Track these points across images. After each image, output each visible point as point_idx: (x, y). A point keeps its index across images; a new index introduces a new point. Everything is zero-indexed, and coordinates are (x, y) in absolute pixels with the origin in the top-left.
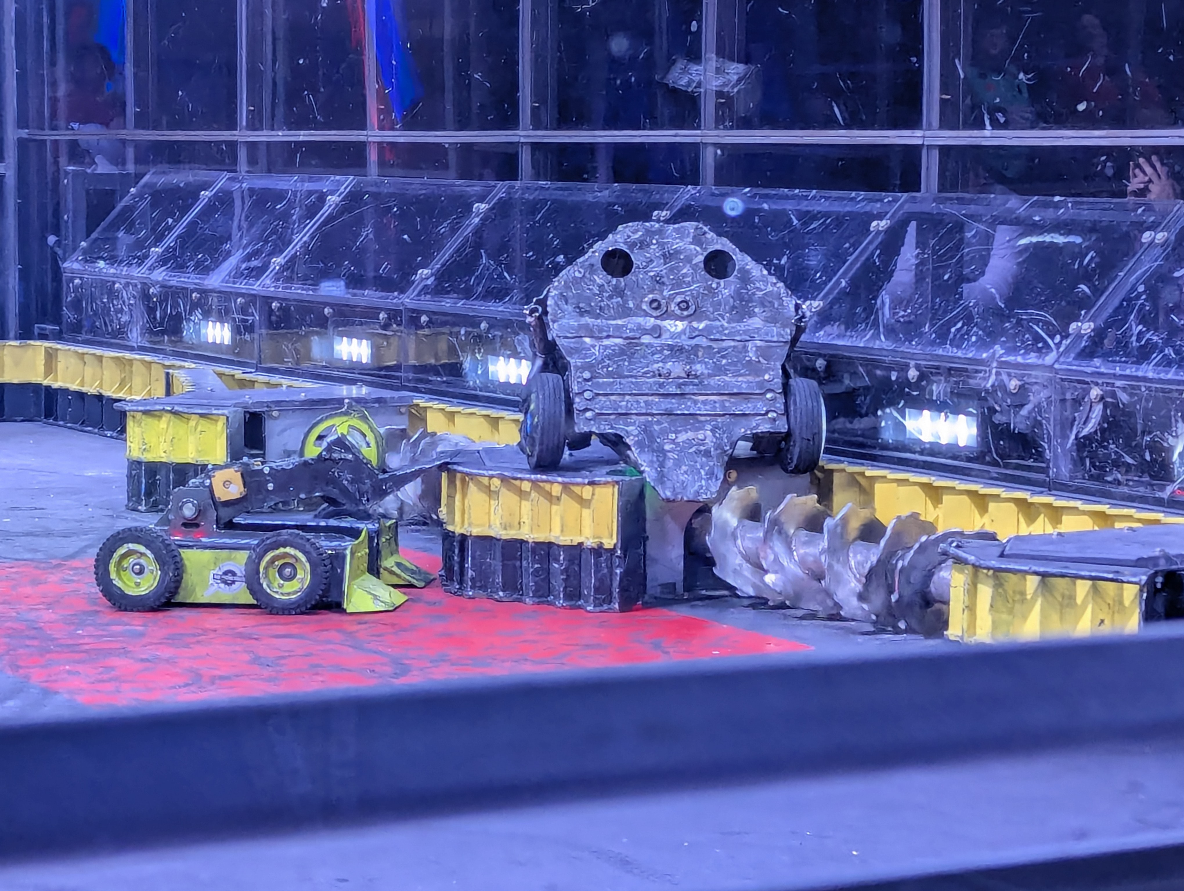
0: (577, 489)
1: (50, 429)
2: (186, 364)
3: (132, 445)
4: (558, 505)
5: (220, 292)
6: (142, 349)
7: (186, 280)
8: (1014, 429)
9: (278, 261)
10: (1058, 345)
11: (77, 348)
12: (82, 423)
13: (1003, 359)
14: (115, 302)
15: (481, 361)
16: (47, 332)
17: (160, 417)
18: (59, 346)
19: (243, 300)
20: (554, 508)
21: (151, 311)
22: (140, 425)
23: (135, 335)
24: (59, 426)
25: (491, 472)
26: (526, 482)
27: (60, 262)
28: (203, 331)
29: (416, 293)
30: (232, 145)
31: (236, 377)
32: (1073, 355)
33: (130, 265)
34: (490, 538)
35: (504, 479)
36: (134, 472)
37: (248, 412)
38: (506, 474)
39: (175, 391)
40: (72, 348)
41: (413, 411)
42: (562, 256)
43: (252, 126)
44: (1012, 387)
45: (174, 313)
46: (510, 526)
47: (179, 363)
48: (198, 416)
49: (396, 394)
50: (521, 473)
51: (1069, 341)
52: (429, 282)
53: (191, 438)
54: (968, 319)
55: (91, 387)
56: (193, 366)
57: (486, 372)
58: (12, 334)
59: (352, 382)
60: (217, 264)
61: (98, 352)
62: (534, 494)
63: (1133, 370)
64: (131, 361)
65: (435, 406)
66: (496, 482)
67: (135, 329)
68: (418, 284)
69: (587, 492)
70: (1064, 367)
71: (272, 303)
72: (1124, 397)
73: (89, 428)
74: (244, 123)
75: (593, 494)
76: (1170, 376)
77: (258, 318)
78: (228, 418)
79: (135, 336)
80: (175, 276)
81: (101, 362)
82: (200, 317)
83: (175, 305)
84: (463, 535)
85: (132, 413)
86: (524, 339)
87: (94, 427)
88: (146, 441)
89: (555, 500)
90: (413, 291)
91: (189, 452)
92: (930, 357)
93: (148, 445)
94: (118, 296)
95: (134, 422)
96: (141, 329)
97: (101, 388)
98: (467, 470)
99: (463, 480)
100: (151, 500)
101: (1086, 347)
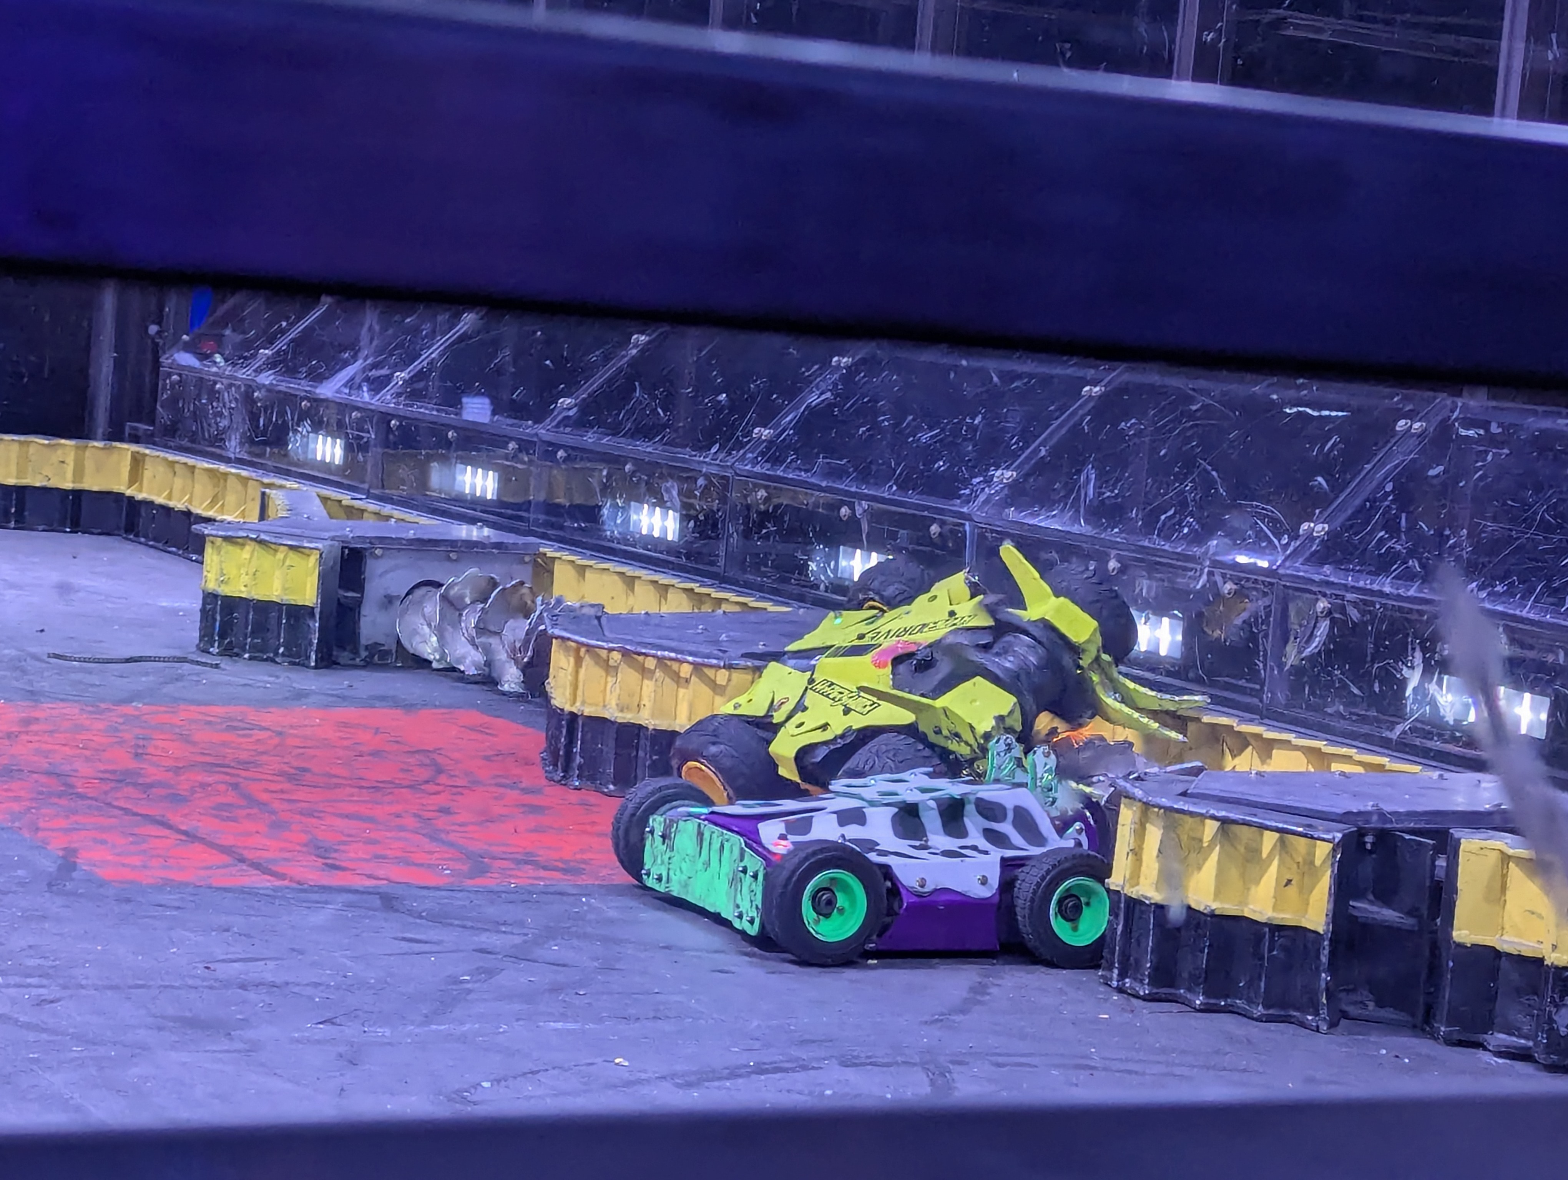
0: (710, 672)
1: (129, 546)
2: (288, 484)
3: (209, 575)
4: (687, 688)
5: (333, 403)
6: (240, 462)
7: (296, 386)
8: (1225, 641)
9: (402, 375)
10: (1286, 547)
11: (167, 455)
12: (166, 543)
13: (1218, 558)
14: (215, 404)
15: (622, 508)
16: (140, 433)
17: (243, 545)
18: (147, 451)
19: (359, 415)
20: (682, 691)
21: (254, 418)
22: (219, 553)
23: (233, 443)
24: (140, 543)
25: (611, 645)
26: (650, 658)
27: (160, 355)
28: (311, 446)
29: (554, 424)
31: (344, 503)
32: (1301, 560)
34: (604, 720)
35: (625, 653)
36: (209, 607)
37: (346, 547)
38: (628, 647)
39: (270, 514)
40: (162, 454)
41: (539, 561)
42: (724, 395)
44: (1226, 592)
45: (280, 422)
46: (627, 708)
47: (280, 482)
48: (286, 548)
49: (521, 540)
50: (645, 647)
51: (1298, 543)
52: (571, 413)
53: (278, 573)
54: (1183, 506)
55: (179, 501)
56: (296, 486)
57: (627, 521)
58: (100, 431)
59: (472, 521)
60: (331, 372)
61: (191, 461)
62: (658, 673)
63: (1368, 582)
64: (226, 475)
65: (564, 557)
66: (616, 656)
67: (233, 437)
68: (559, 414)
69: (722, 677)
70: (1288, 572)
71: (390, 421)
72: (1354, 614)
73: (174, 549)
75: (729, 680)
76: (1411, 593)
77: (373, 436)
78: (321, 552)
79: (233, 446)
80: (284, 381)
81: (193, 473)
82: (310, 429)
83: (282, 414)
84: (572, 714)
85: (211, 538)
86: (673, 487)
87: (179, 549)
88: (225, 572)
89: (682, 681)
90: (552, 421)
91: (274, 588)
92: (1133, 548)
93: (226, 577)
94: (218, 398)
95: (213, 548)
96: (241, 438)
97: (190, 503)
98: (583, 640)
99: (578, 651)
100: (226, 642)
101: (1316, 552)
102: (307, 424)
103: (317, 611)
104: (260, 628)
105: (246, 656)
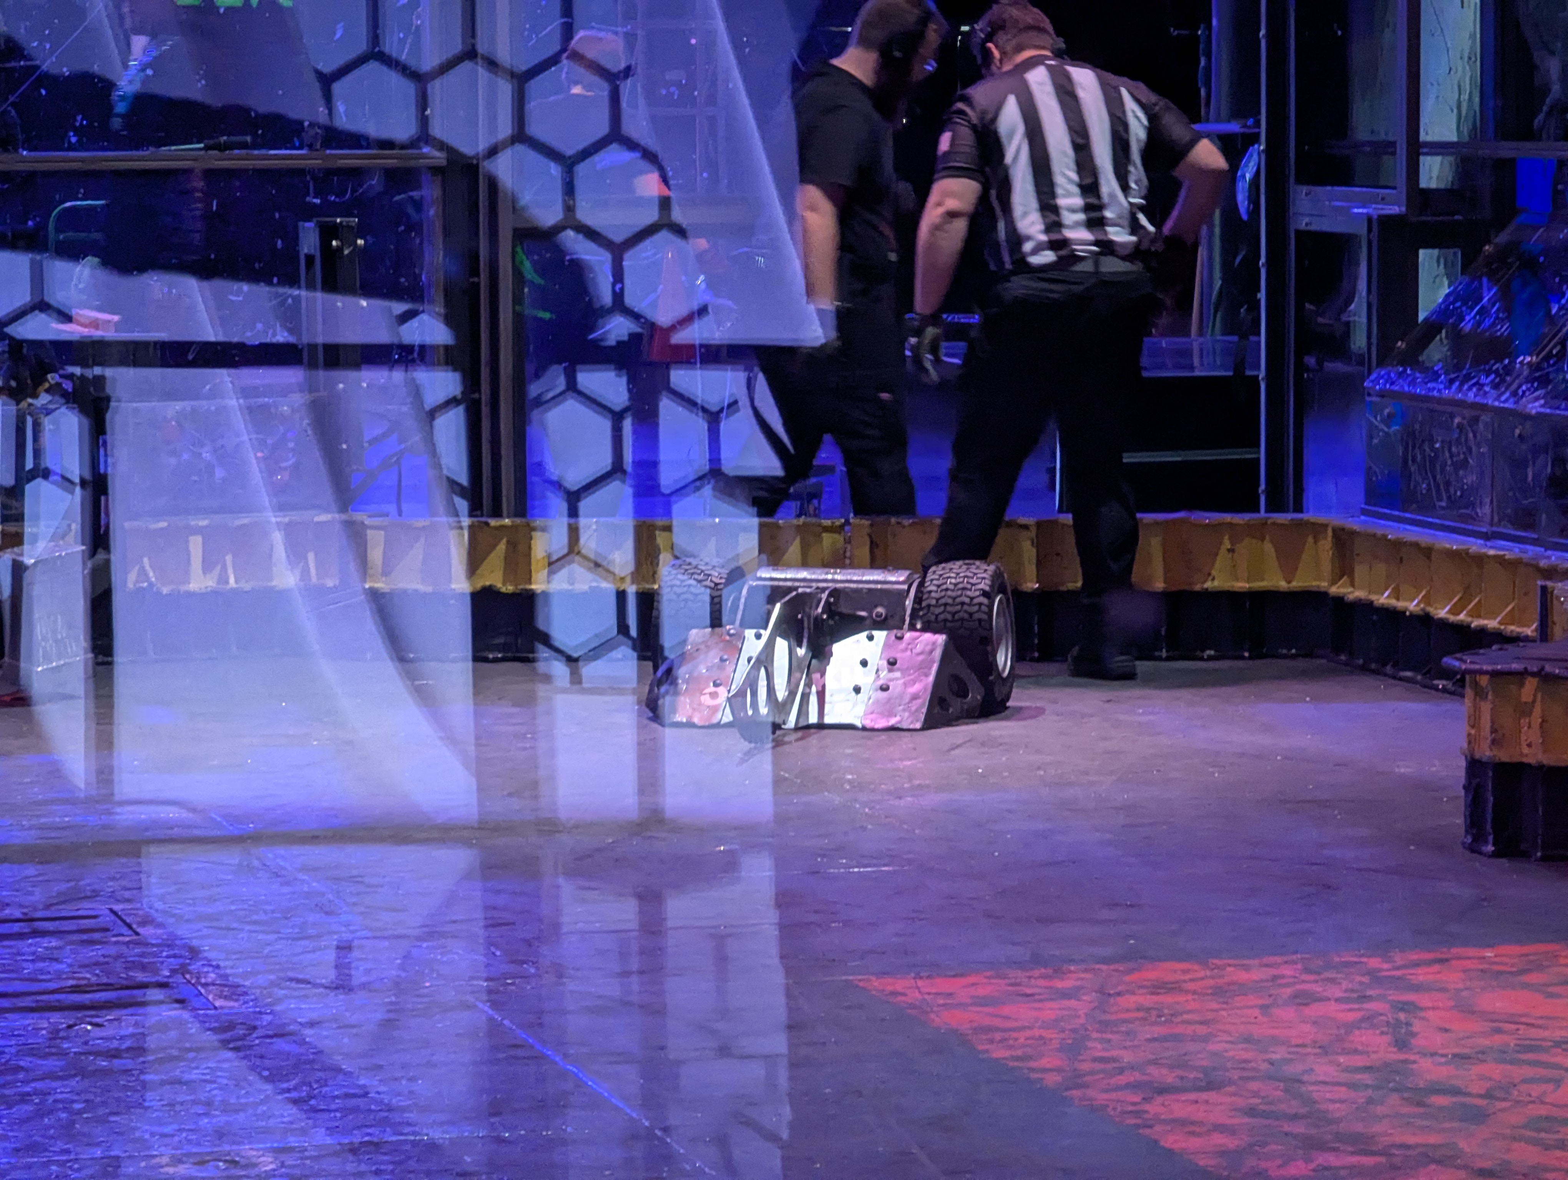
3: (1473, 732)
12: (1396, 665)
14: (1454, 449)
21: (1517, 467)
33: (1479, 385)
36: (1476, 780)
39: (1555, 619)
55: (1412, 600)
64: (1480, 560)
67: (1487, 501)
73: (1408, 674)
79: (1488, 514)
81: (1429, 558)
87: (1415, 672)
88: (1496, 726)
93: (1501, 733)
94: (1458, 439)
95: (1476, 690)
96: (1499, 501)
97: (1428, 603)
100: (1504, 835)
105: (1538, 855)
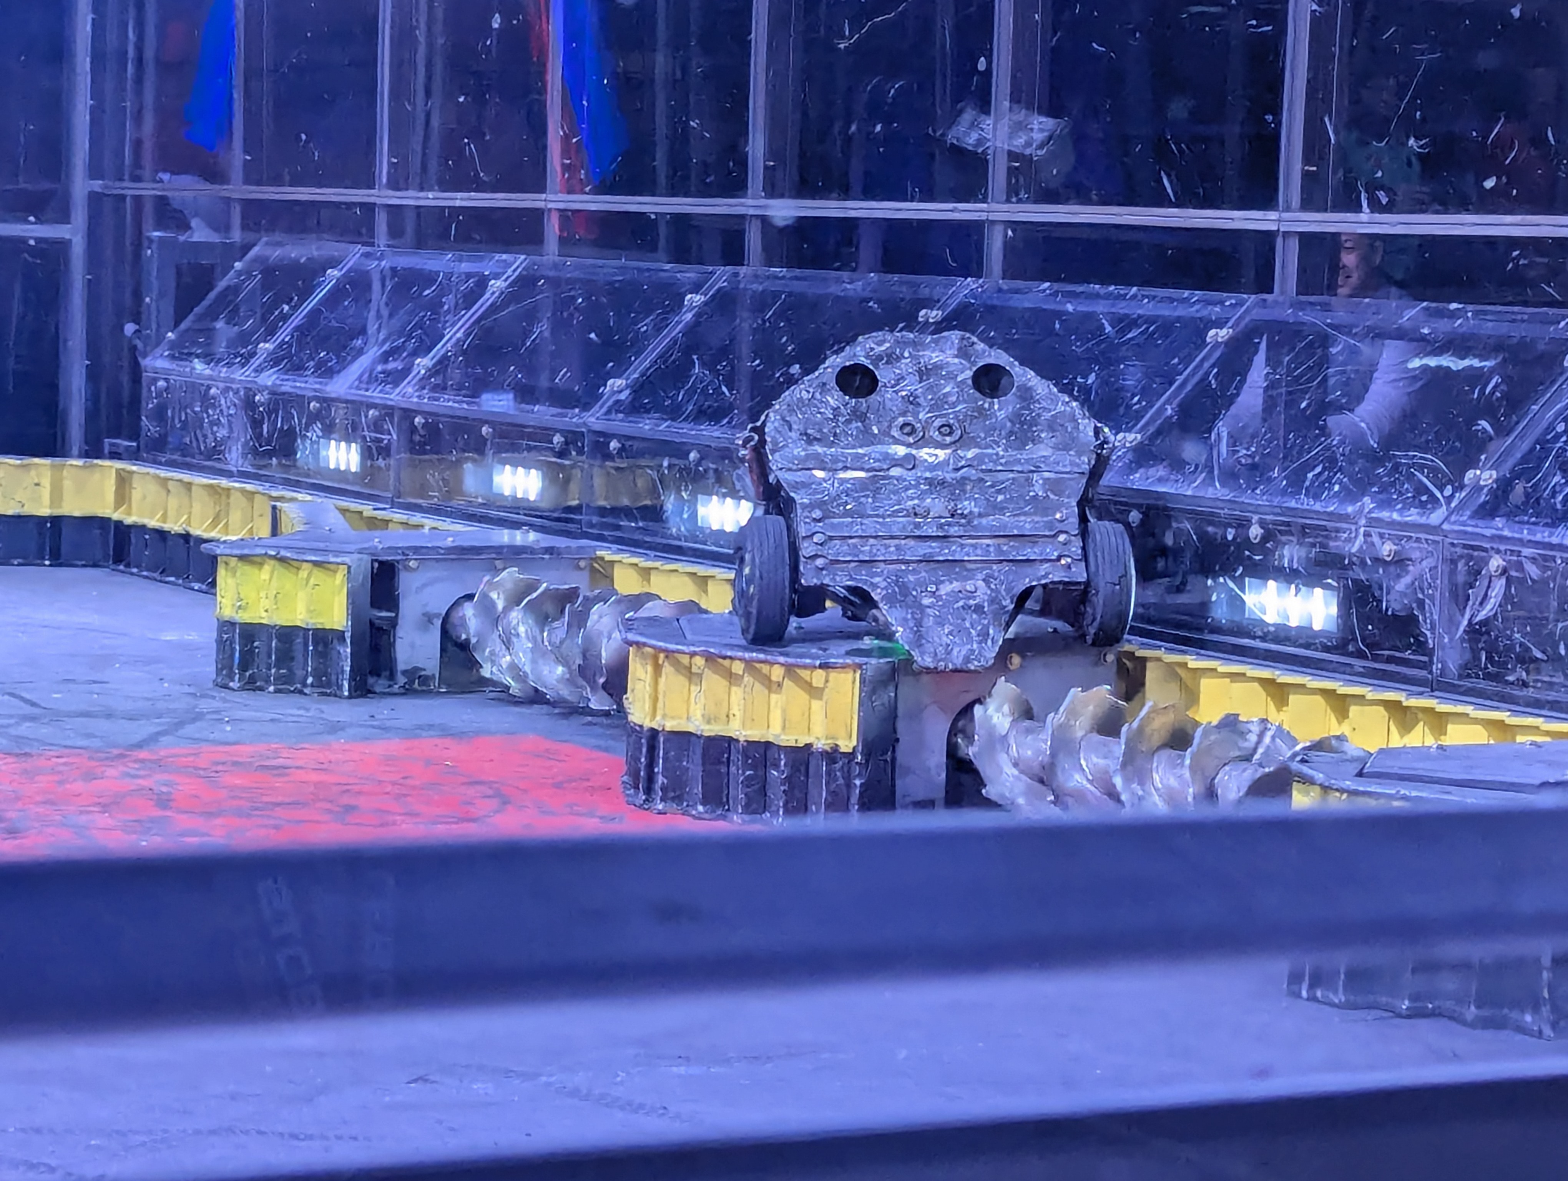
0: (805, 674)
1: (120, 577)
2: (300, 496)
3: (224, 600)
4: (780, 693)
5: (347, 402)
6: (244, 475)
7: (303, 385)
8: (1387, 610)
9: (423, 363)
10: (1449, 499)
11: (158, 472)
12: (163, 572)
13: (1373, 515)
14: (211, 412)
15: (688, 501)
16: (121, 450)
17: (261, 564)
18: (134, 468)
19: (377, 413)
20: (774, 697)
21: (256, 424)
22: (234, 574)
23: (234, 455)
24: (132, 574)
25: (692, 649)
26: (738, 662)
27: (140, 359)
28: (323, 453)
29: (604, 409)
30: (369, 208)
31: (365, 514)
32: (1468, 513)
33: (229, 365)
34: (689, 734)
35: (710, 658)
37: (377, 560)
38: (712, 650)
39: (283, 530)
40: (152, 471)
41: (596, 565)
42: (797, 366)
43: (394, 184)
44: (1386, 553)
45: (286, 428)
46: (715, 719)
47: (289, 494)
48: (309, 565)
49: (574, 543)
50: (732, 649)
51: (1464, 494)
52: (623, 396)
53: (302, 595)
54: (1331, 463)
55: (176, 523)
56: (309, 498)
57: (694, 515)
58: (75, 451)
59: (516, 525)
60: (343, 364)
61: (186, 477)
62: (747, 679)
63: (1546, 534)
65: (624, 560)
66: (699, 661)
67: (234, 448)
68: (608, 399)
69: (818, 677)
70: (1456, 528)
71: (414, 418)
72: (1533, 571)
74: (384, 180)
75: (827, 681)
77: (395, 437)
78: (349, 567)
79: (235, 457)
80: (287, 380)
82: (320, 434)
83: (288, 417)
84: (652, 730)
85: (224, 558)
86: (745, 474)
87: (178, 577)
88: (242, 596)
89: (775, 687)
90: (601, 407)
91: (298, 612)
92: (1278, 510)
93: (245, 601)
94: (213, 404)
95: (226, 570)
96: (243, 449)
97: (189, 524)
98: (661, 644)
99: (656, 658)
100: (247, 674)
101: (1486, 503)
102: (318, 427)
103: (348, 635)
104: (285, 657)
105: (272, 688)
